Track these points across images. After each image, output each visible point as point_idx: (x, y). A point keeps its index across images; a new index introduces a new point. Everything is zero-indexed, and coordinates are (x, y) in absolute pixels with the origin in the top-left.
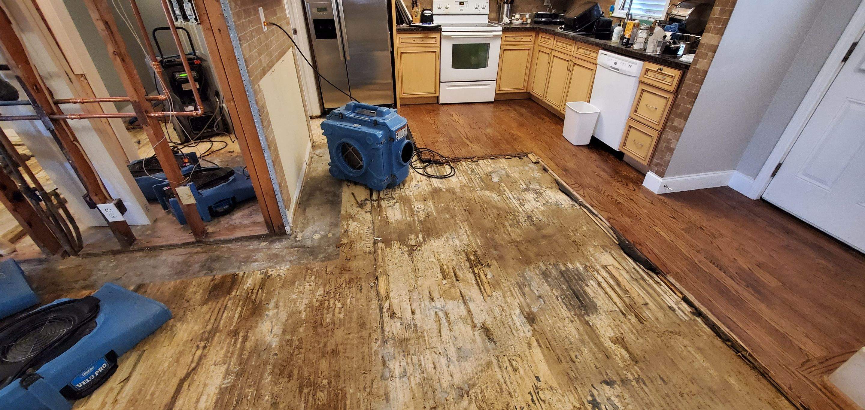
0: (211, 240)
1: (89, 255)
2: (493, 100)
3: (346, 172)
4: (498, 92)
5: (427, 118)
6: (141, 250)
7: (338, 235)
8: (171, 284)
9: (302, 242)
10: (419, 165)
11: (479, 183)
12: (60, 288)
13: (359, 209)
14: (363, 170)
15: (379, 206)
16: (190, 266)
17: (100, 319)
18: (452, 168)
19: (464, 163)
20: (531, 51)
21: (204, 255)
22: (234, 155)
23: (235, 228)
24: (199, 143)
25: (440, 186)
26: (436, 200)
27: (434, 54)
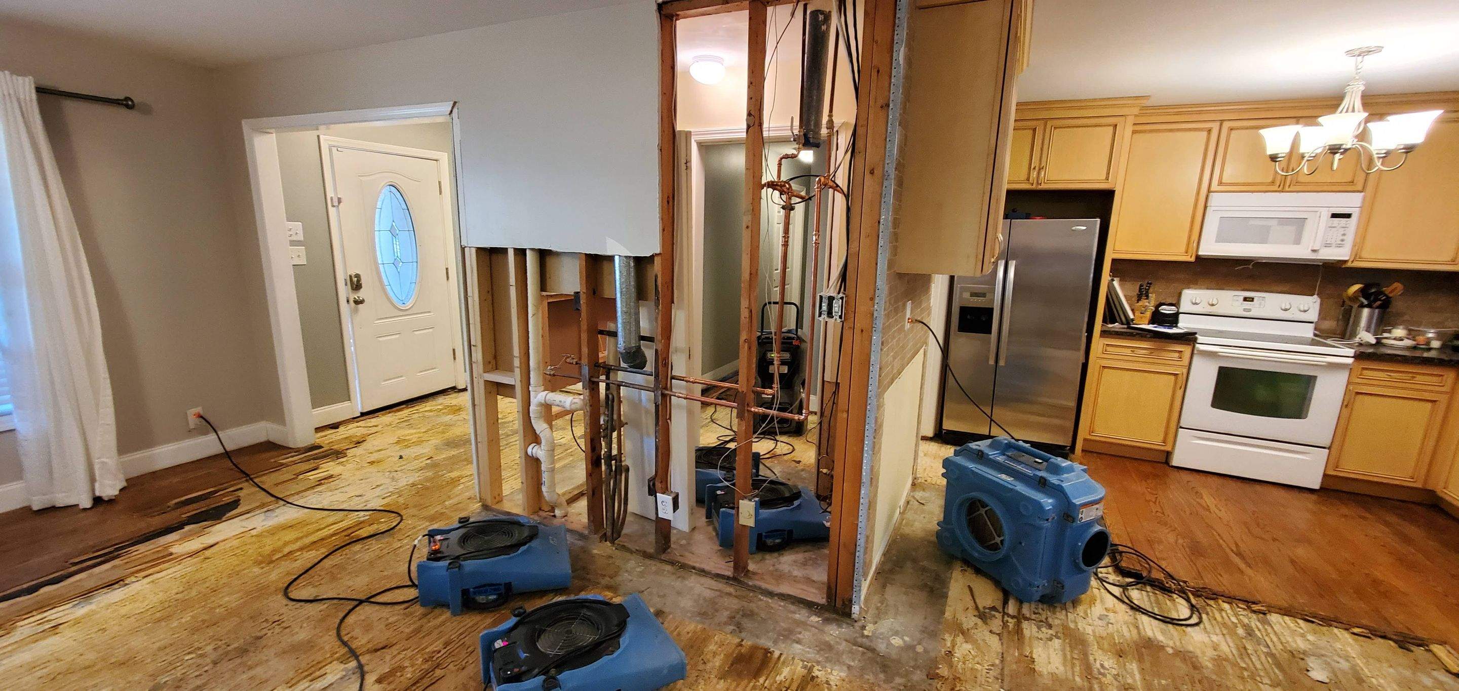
0: (750, 583)
1: (624, 548)
2: (1317, 486)
3: (967, 547)
4: (1331, 472)
5: (1138, 487)
6: (672, 563)
7: (933, 654)
8: (691, 627)
9: (871, 641)
10: (1113, 577)
11: (1267, 666)
12: (588, 576)
13: (979, 621)
14: (1001, 554)
15: (1019, 631)
16: (717, 611)
17: (624, 640)
18: (1192, 607)
19: (1226, 606)
20: (1442, 407)
21: (735, 601)
22: (800, 467)
23: (780, 577)
24: (762, 438)
25: (1160, 637)
26: (1147, 665)
27: (1173, 378)
